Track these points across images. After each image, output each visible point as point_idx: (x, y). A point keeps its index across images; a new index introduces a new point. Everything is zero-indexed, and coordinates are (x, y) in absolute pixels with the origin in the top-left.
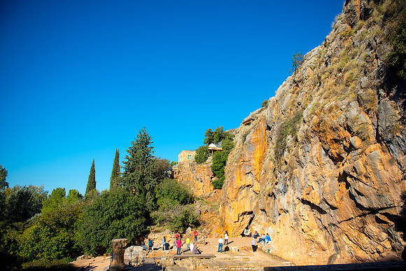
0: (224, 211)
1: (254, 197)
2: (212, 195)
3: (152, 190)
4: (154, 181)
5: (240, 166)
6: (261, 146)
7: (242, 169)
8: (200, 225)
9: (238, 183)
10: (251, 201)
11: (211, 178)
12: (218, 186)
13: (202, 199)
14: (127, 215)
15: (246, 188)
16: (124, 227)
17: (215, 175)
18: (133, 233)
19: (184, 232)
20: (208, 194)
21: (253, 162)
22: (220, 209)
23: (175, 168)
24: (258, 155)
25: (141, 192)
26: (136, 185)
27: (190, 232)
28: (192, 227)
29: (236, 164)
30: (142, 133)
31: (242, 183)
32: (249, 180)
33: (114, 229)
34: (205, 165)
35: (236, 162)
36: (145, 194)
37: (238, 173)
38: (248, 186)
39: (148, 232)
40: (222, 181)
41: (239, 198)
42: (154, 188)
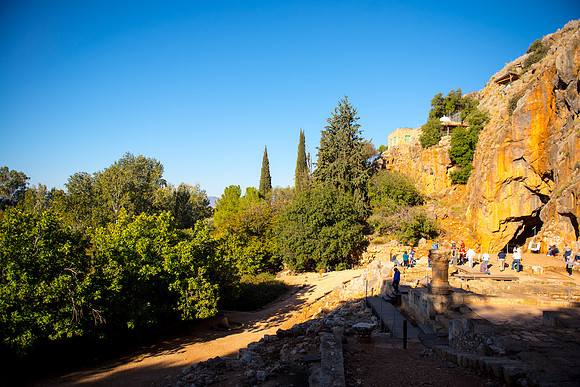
0: (474, 216)
1: (526, 196)
2: (450, 193)
3: (363, 186)
4: (364, 174)
5: (505, 149)
6: (543, 116)
7: (507, 152)
8: (437, 235)
9: (501, 174)
10: (521, 202)
11: (448, 168)
12: (460, 180)
13: (434, 198)
14: (339, 220)
15: (513, 182)
16: (338, 236)
17: (453, 163)
18: (349, 245)
19: (416, 245)
20: (443, 192)
21: (528, 141)
22: (468, 213)
23: (387, 155)
24: (537, 130)
25: (346, 189)
26: (340, 180)
27: (424, 244)
28: (426, 238)
29: (498, 146)
30: (343, 105)
31: (508, 175)
32: (519, 169)
33: (326, 239)
34: (437, 150)
35: (498, 143)
36: (353, 193)
37: (501, 160)
38: (516, 179)
39: (366, 243)
40: (467, 173)
41: (502, 197)
42: (365, 183)
